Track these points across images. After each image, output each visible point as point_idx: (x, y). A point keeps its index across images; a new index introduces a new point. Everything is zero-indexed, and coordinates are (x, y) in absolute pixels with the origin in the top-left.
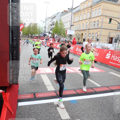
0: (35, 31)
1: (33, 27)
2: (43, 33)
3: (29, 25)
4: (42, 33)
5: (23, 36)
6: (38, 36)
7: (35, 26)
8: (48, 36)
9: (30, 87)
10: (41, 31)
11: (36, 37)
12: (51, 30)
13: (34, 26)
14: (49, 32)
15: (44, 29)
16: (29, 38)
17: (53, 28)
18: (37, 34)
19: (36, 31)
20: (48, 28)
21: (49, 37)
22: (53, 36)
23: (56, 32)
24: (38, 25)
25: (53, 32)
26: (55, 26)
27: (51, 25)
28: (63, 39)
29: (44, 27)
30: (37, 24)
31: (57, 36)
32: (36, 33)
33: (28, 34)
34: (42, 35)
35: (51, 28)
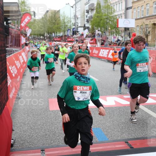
0: (56, 26)
1: (51, 17)
2: (72, 30)
3: (44, 15)
4: (70, 30)
5: (34, 38)
6: (63, 35)
7: (55, 15)
8: (82, 35)
9: (36, 136)
10: (67, 26)
11: (58, 38)
12: (88, 21)
13: (53, 16)
14: (85, 25)
15: (73, 21)
16: (45, 40)
17: (91, 17)
18: (60, 32)
19: (58, 26)
20: (81, 17)
21: (85, 36)
22: (93, 34)
23: (98, 26)
24: (61, 13)
25: (93, 26)
26: (95, 12)
27: (88, 12)
28: (112, 38)
29: (73, 15)
30: (59, 11)
31: (100, 32)
32: (59, 29)
33: (42, 33)
34: (70, 33)
35: (87, 16)
